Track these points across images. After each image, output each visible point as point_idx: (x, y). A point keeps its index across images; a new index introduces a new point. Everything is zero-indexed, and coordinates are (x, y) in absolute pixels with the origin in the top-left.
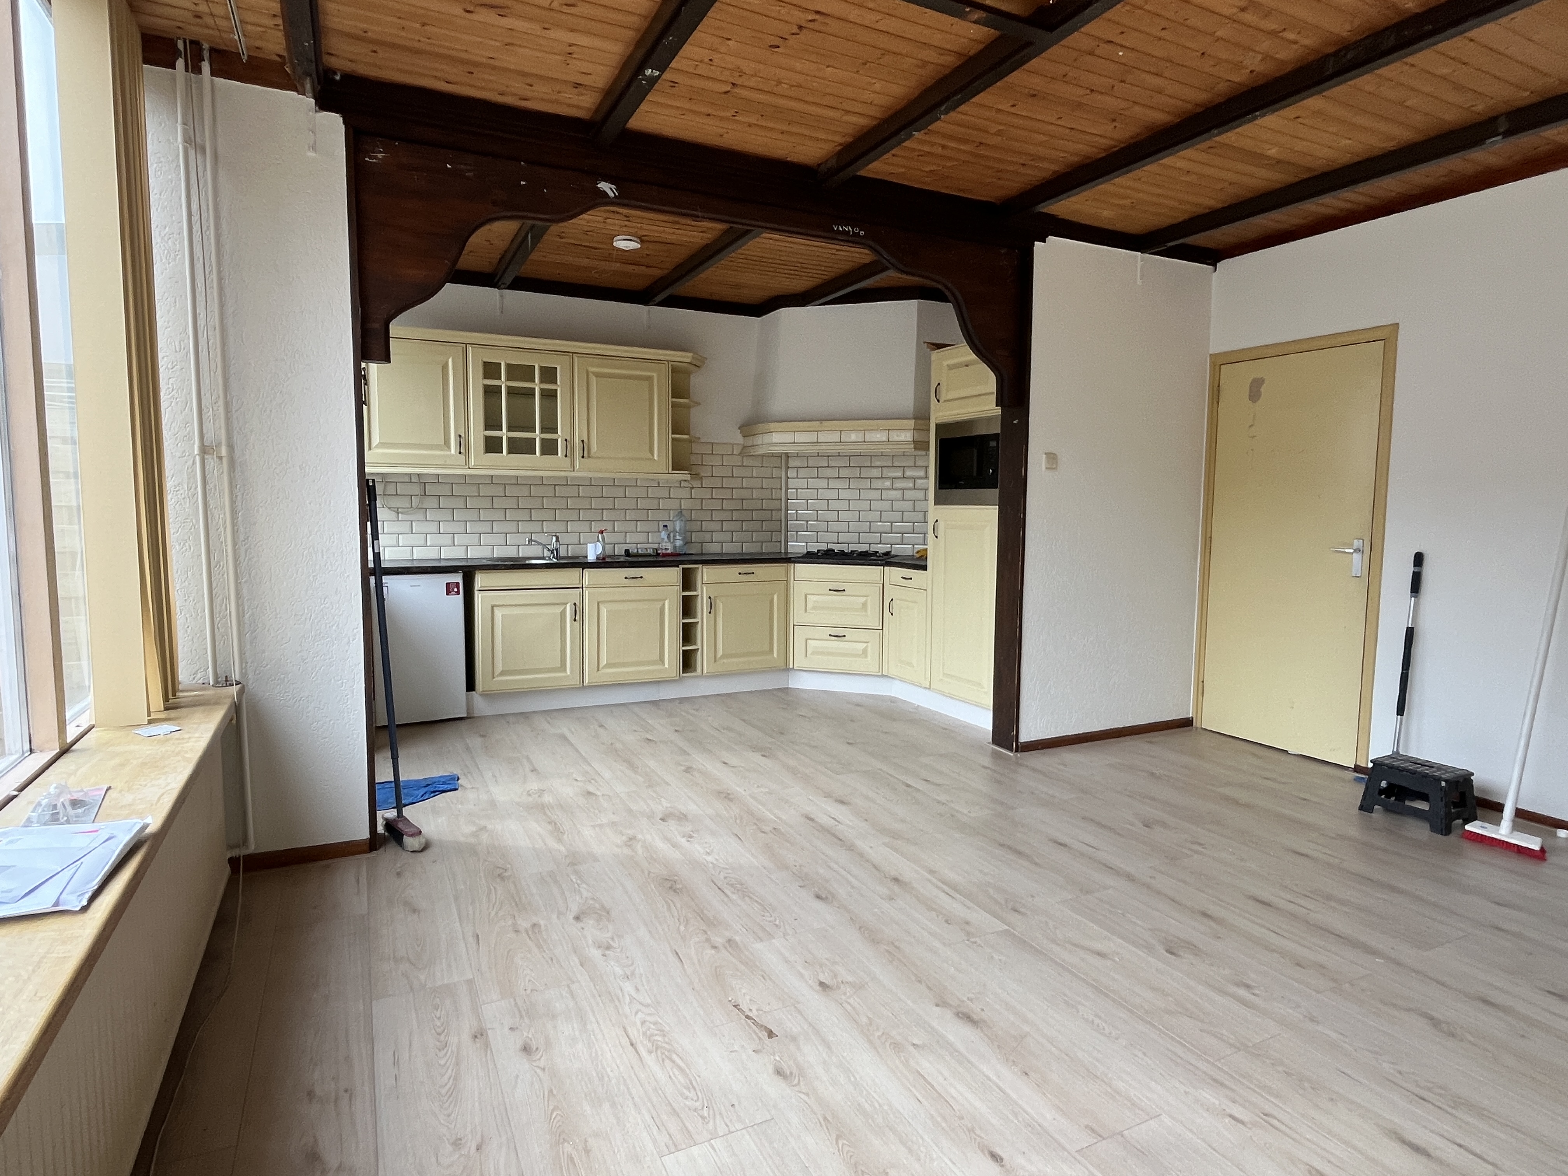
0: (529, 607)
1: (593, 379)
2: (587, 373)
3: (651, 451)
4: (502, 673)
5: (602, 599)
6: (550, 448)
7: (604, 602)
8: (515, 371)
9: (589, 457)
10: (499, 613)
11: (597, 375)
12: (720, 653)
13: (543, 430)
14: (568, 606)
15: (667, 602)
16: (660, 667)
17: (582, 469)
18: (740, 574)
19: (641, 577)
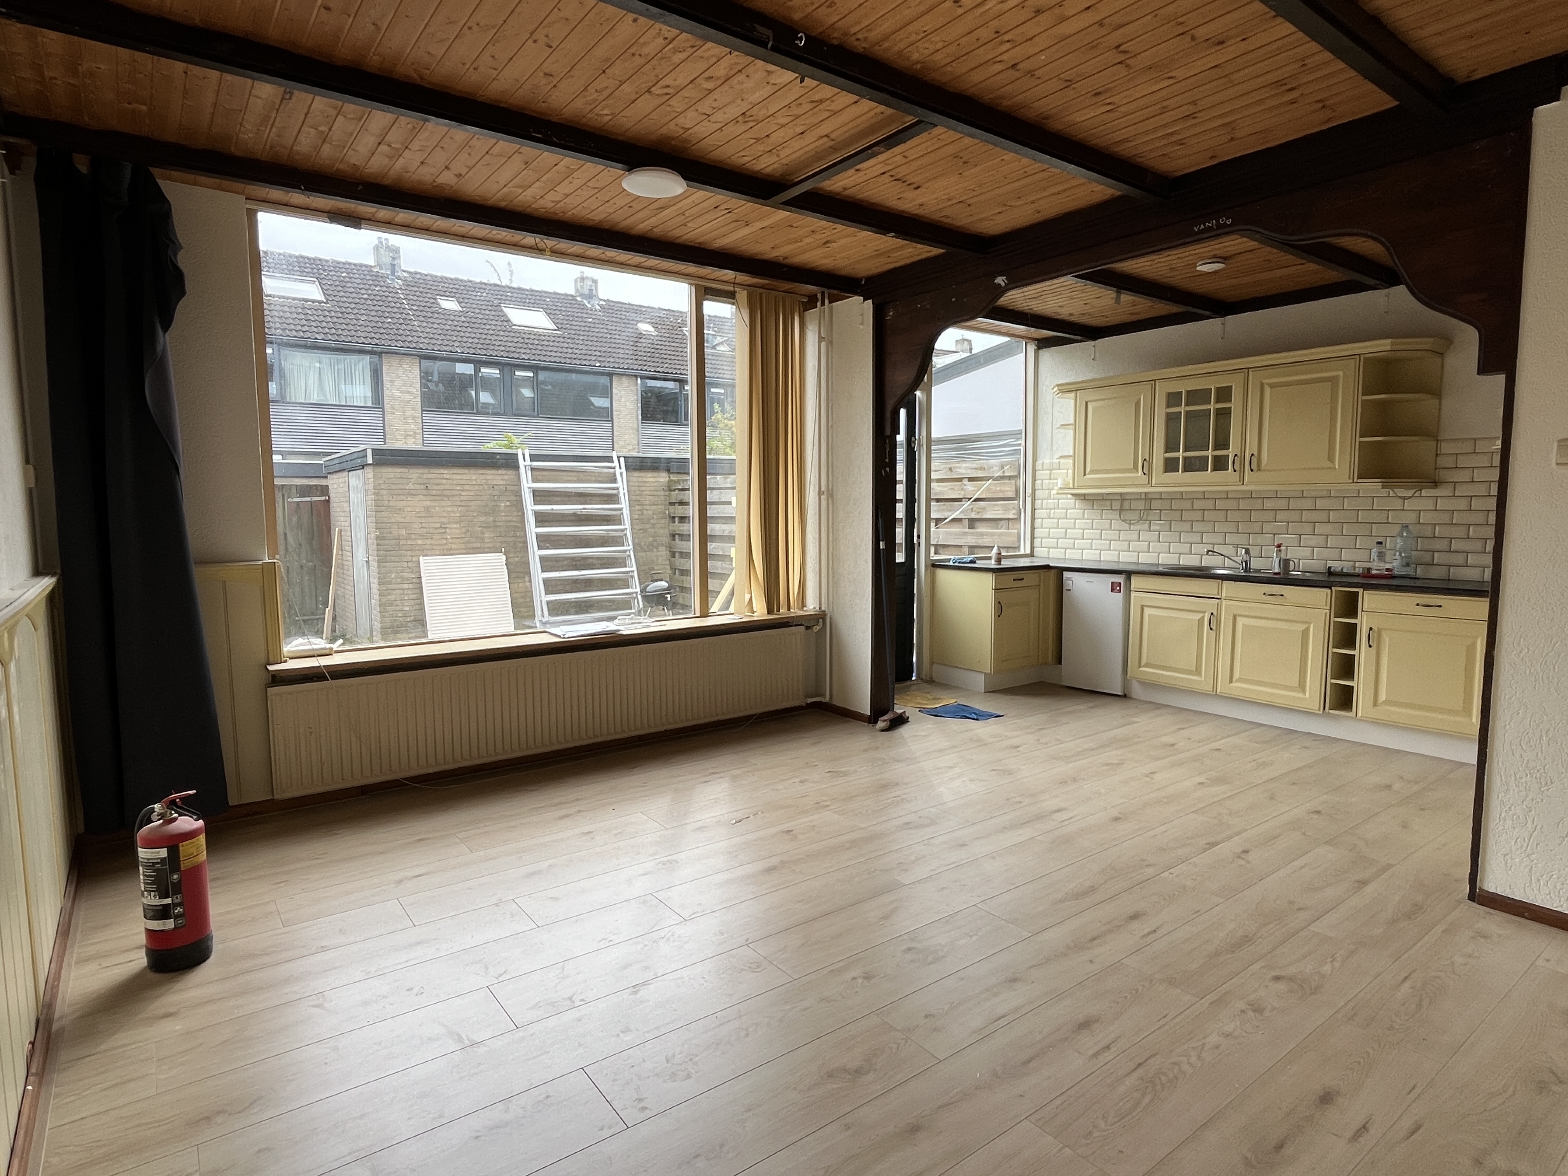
0: (1170, 611)
1: (1267, 390)
2: (1262, 385)
3: (1331, 458)
4: (1147, 665)
5: (1239, 613)
6: (1220, 464)
7: (1240, 615)
8: (1195, 396)
9: (1259, 470)
10: (1147, 611)
11: (1272, 386)
12: (1382, 697)
13: (1216, 448)
14: (1206, 614)
15: (1312, 625)
16: (1300, 695)
17: (1253, 482)
18: (1417, 605)
19: (1282, 595)
